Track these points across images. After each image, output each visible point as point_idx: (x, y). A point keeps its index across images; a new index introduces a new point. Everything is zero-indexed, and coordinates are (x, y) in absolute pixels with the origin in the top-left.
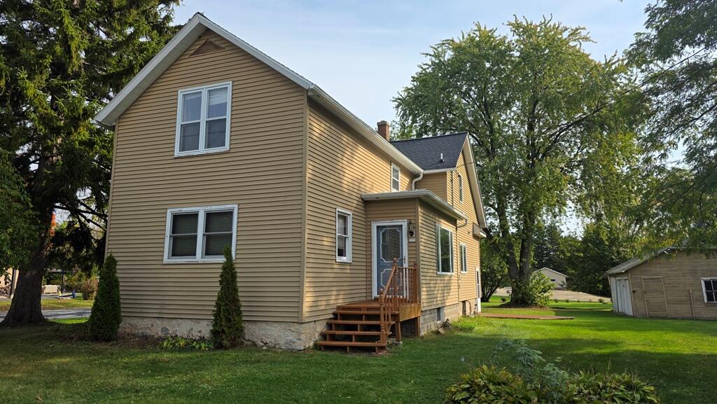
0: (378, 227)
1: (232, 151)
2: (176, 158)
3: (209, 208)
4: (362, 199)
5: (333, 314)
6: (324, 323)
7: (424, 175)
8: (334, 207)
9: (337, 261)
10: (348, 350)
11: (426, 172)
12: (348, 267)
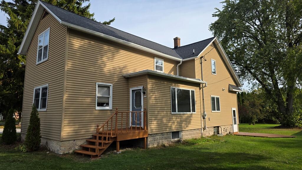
0: (133, 91)
1: (49, 59)
2: (37, 65)
3: (44, 86)
4: (124, 77)
5: (93, 136)
6: (85, 140)
7: (183, 62)
8: (95, 82)
9: (96, 109)
10: (83, 156)
11: (184, 60)
12: (109, 112)
